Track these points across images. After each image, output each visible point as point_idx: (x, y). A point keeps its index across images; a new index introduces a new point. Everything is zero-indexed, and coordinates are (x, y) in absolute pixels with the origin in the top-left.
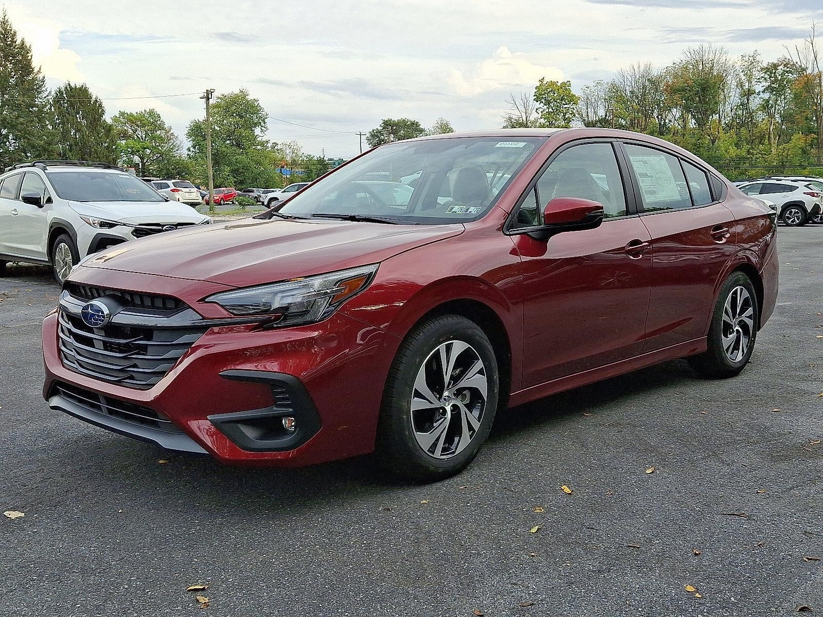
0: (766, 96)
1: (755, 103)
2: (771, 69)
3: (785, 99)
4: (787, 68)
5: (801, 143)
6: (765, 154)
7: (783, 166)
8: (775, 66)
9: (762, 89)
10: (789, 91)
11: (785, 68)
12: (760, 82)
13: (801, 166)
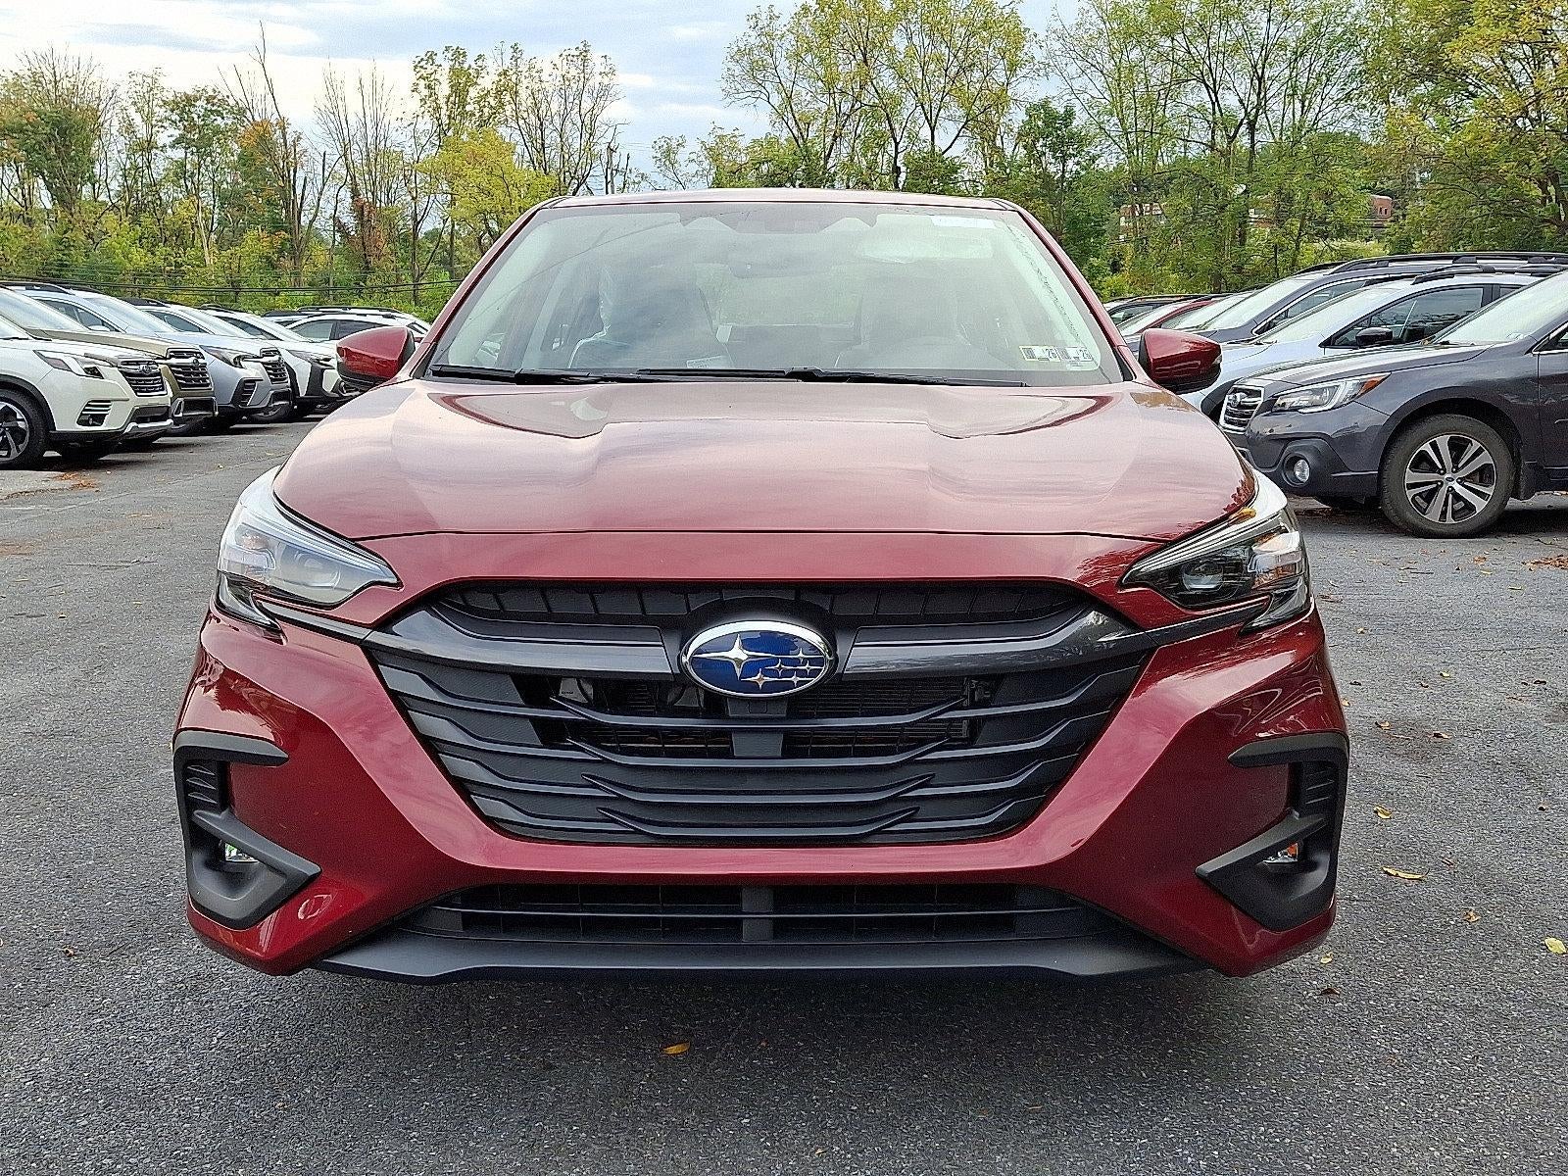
0: (178, 154)
1: (160, 166)
2: (183, 105)
3: (213, 162)
4: (213, 105)
5: (264, 246)
6: (198, 266)
7: (236, 287)
8: (190, 101)
9: (169, 141)
10: (219, 150)
11: (209, 105)
12: (165, 128)
13: (265, 289)
